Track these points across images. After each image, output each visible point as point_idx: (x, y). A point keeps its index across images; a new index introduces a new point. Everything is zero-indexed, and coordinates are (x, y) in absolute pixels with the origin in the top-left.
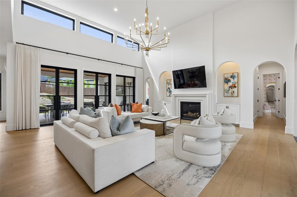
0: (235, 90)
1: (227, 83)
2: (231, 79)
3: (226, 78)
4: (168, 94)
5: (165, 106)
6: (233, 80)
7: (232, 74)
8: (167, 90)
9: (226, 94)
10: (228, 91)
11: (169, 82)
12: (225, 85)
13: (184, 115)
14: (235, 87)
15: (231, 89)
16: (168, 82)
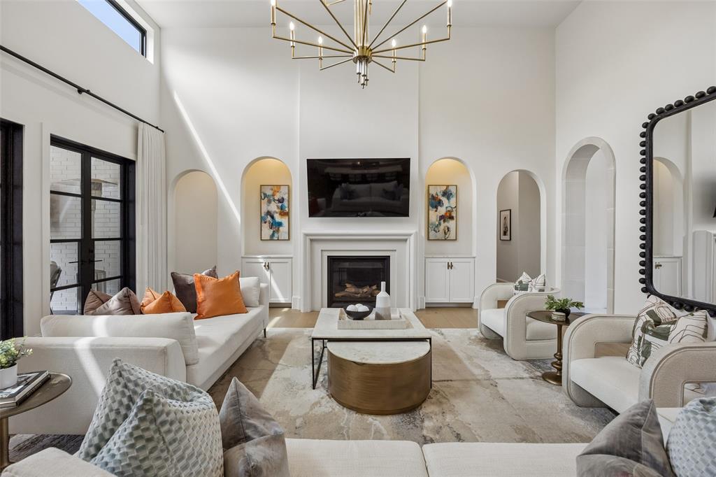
0: (451, 224)
1: (436, 207)
2: (444, 200)
3: (433, 196)
4: (267, 232)
5: (268, 273)
6: (447, 201)
7: (445, 188)
8: (263, 220)
9: (432, 233)
10: (437, 226)
11: (269, 192)
12: (430, 212)
13: (337, 295)
14: (451, 218)
15: (444, 221)
16: (265, 194)
